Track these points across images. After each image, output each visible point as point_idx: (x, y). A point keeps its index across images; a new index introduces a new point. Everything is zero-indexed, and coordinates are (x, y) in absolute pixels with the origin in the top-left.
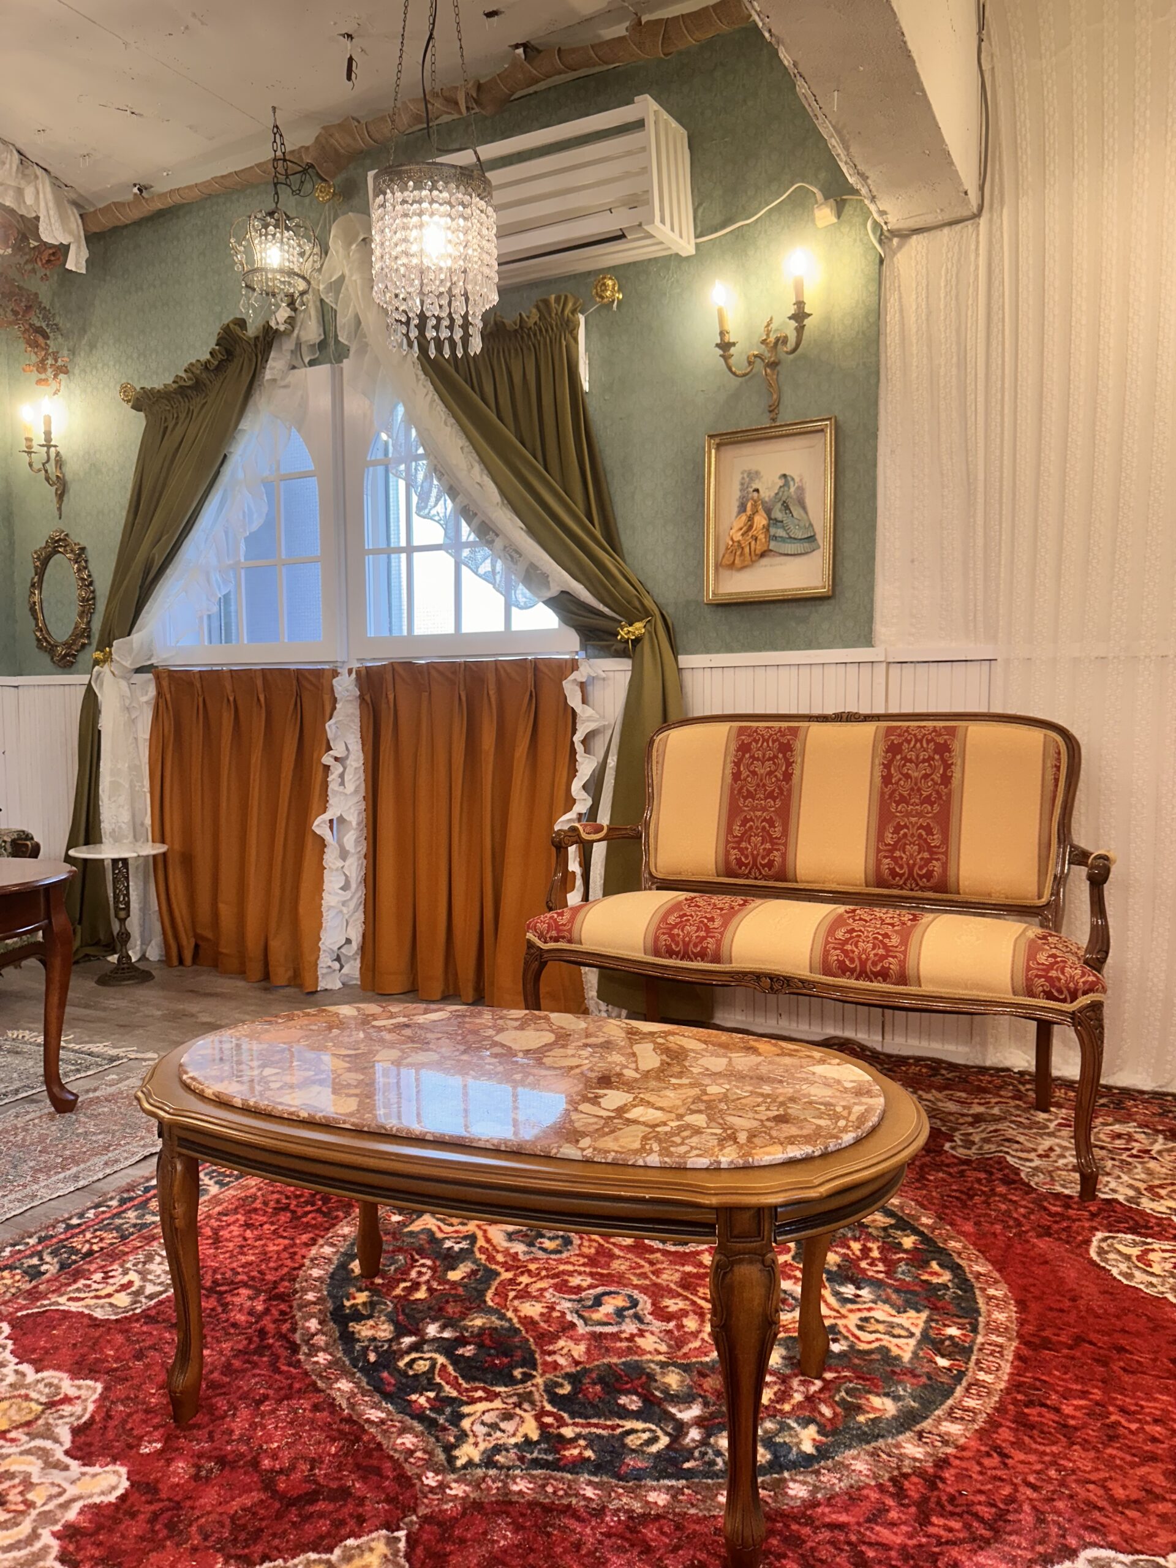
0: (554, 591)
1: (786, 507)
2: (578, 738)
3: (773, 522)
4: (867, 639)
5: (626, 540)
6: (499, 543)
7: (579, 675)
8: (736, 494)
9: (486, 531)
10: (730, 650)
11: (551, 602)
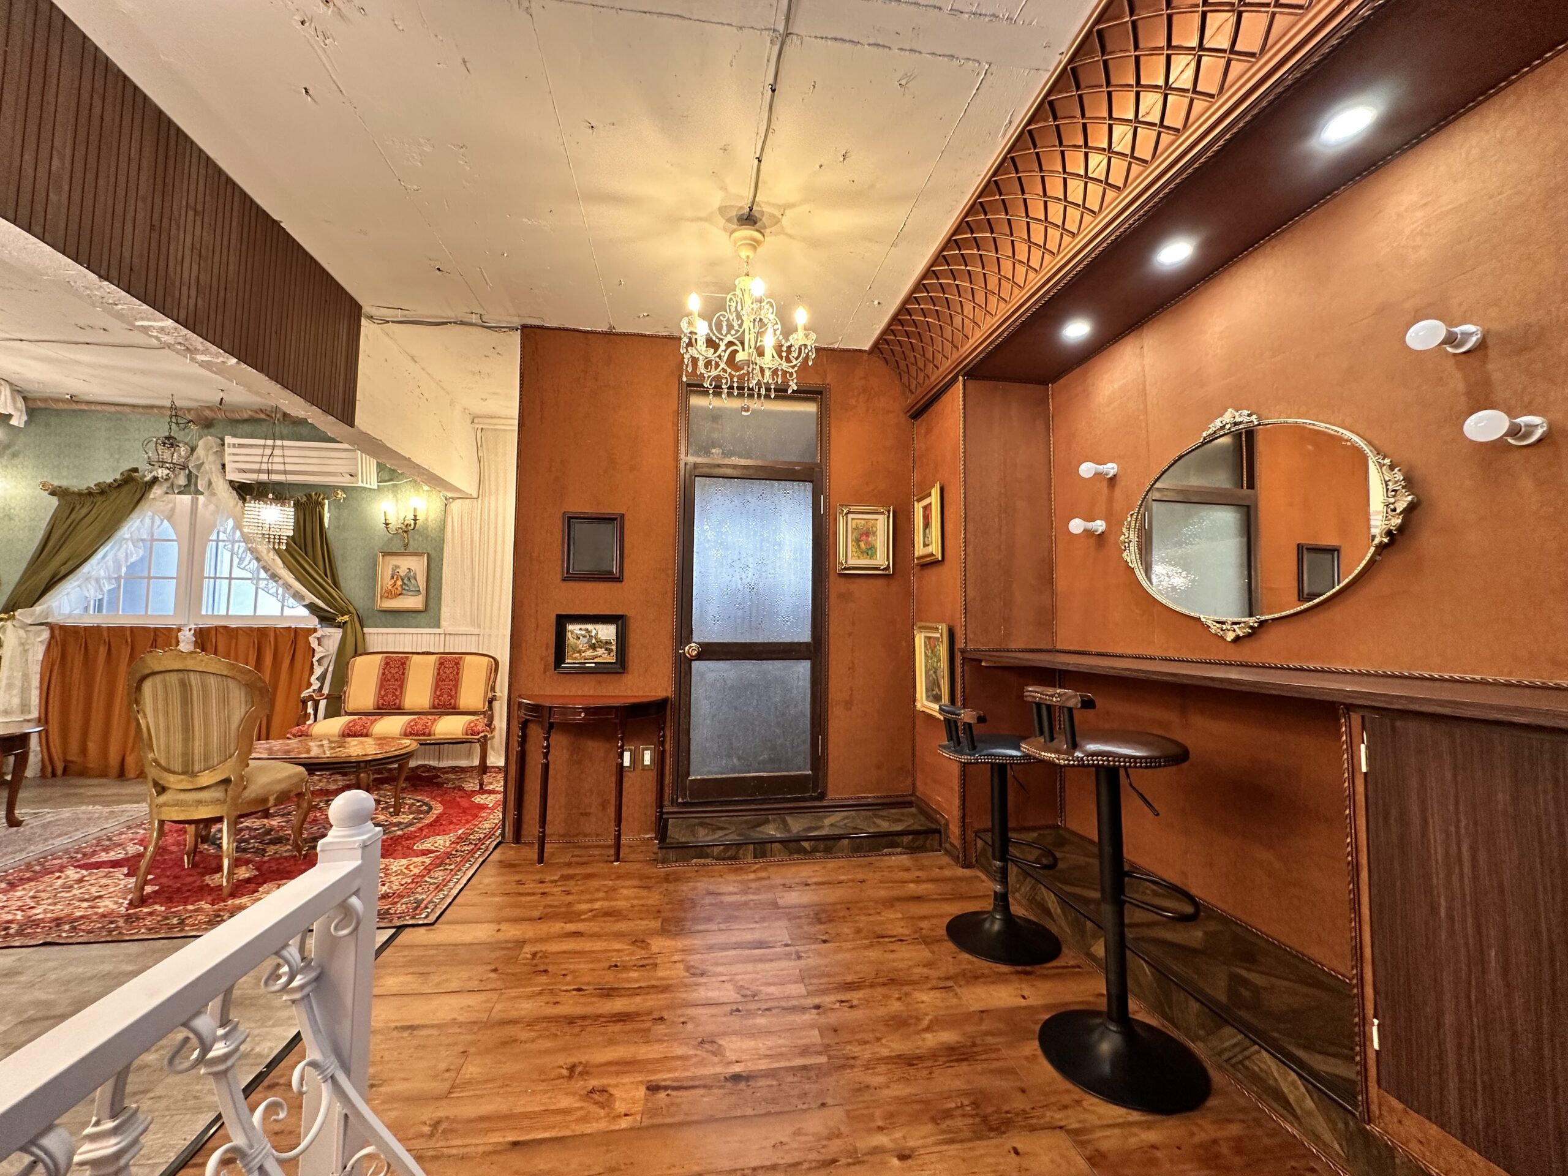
0: (307, 602)
1: (409, 579)
2: (315, 660)
3: (404, 584)
4: (438, 626)
5: (342, 584)
6: (281, 582)
7: (318, 634)
8: (390, 572)
9: (274, 577)
10: (385, 626)
11: (305, 606)
